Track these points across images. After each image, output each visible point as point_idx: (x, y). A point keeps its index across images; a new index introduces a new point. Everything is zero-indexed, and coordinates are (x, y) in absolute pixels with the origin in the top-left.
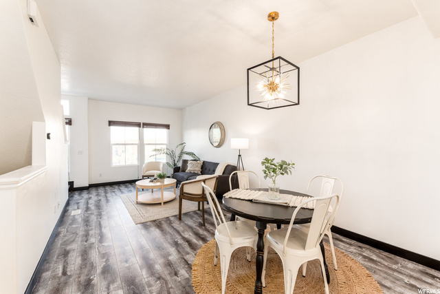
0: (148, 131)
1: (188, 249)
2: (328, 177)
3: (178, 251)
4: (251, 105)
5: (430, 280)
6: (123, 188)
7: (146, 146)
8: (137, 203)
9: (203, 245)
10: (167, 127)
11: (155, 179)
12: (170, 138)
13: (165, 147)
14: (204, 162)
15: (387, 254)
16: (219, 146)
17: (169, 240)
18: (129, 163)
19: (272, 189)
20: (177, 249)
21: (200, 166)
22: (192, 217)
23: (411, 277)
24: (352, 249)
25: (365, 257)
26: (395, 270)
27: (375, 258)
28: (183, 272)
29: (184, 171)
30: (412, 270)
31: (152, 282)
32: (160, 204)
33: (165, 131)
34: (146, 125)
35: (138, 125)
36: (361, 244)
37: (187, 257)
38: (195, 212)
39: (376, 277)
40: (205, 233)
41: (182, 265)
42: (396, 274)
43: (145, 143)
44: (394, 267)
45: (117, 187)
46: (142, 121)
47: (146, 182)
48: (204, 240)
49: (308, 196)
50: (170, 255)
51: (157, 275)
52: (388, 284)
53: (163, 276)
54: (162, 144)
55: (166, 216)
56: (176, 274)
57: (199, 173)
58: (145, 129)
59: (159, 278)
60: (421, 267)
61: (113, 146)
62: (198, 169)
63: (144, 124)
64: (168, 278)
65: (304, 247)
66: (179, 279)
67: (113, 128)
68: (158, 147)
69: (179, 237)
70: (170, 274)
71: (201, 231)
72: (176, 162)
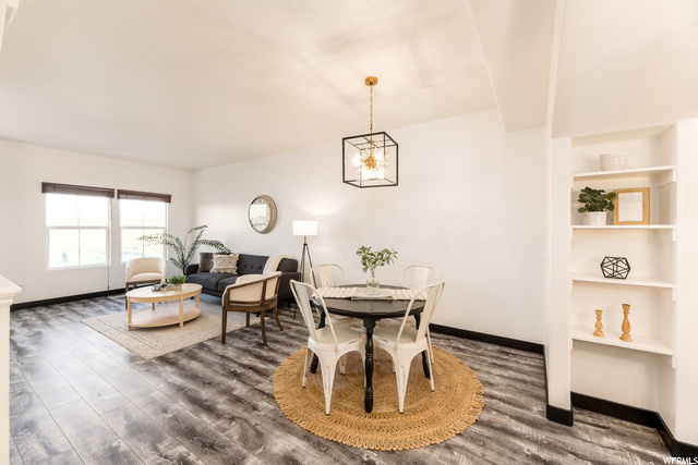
0: (127, 206)
1: (257, 377)
2: (421, 266)
3: (243, 382)
4: (347, 182)
5: (505, 357)
6: (78, 307)
7: (123, 232)
8: (132, 329)
9: (276, 369)
10: (167, 198)
11: (163, 286)
12: (171, 218)
13: (161, 232)
14: (241, 256)
15: (471, 341)
16: (267, 231)
17: (221, 372)
18: (86, 261)
19: (370, 285)
20: (239, 380)
21: (234, 262)
22: (241, 338)
23: (493, 357)
24: (442, 342)
25: (454, 348)
26: (480, 354)
27: (462, 347)
28: (263, 404)
29: (206, 270)
30: (492, 351)
31: (225, 426)
32: (178, 325)
33: (161, 205)
34: (123, 193)
35: (109, 193)
36: (448, 337)
37: (260, 386)
38: (242, 330)
39: (466, 363)
40: (272, 354)
41: (258, 396)
42: (481, 357)
43: (122, 225)
44: (479, 351)
45: (63, 308)
46: (116, 187)
47: (146, 292)
48: (273, 362)
49: (402, 288)
50: (233, 389)
51: (227, 416)
52: (477, 367)
53: (237, 415)
54: (156, 228)
55: (198, 341)
56: (255, 408)
57: (235, 272)
58: (121, 200)
59: (233, 419)
60: (497, 347)
61: (51, 231)
62: (232, 267)
63: (121, 193)
64: (246, 415)
65: (414, 340)
66: (263, 413)
67: (51, 197)
68: (148, 233)
69: (236, 365)
70: (245, 410)
71: (264, 353)
72: (186, 258)
